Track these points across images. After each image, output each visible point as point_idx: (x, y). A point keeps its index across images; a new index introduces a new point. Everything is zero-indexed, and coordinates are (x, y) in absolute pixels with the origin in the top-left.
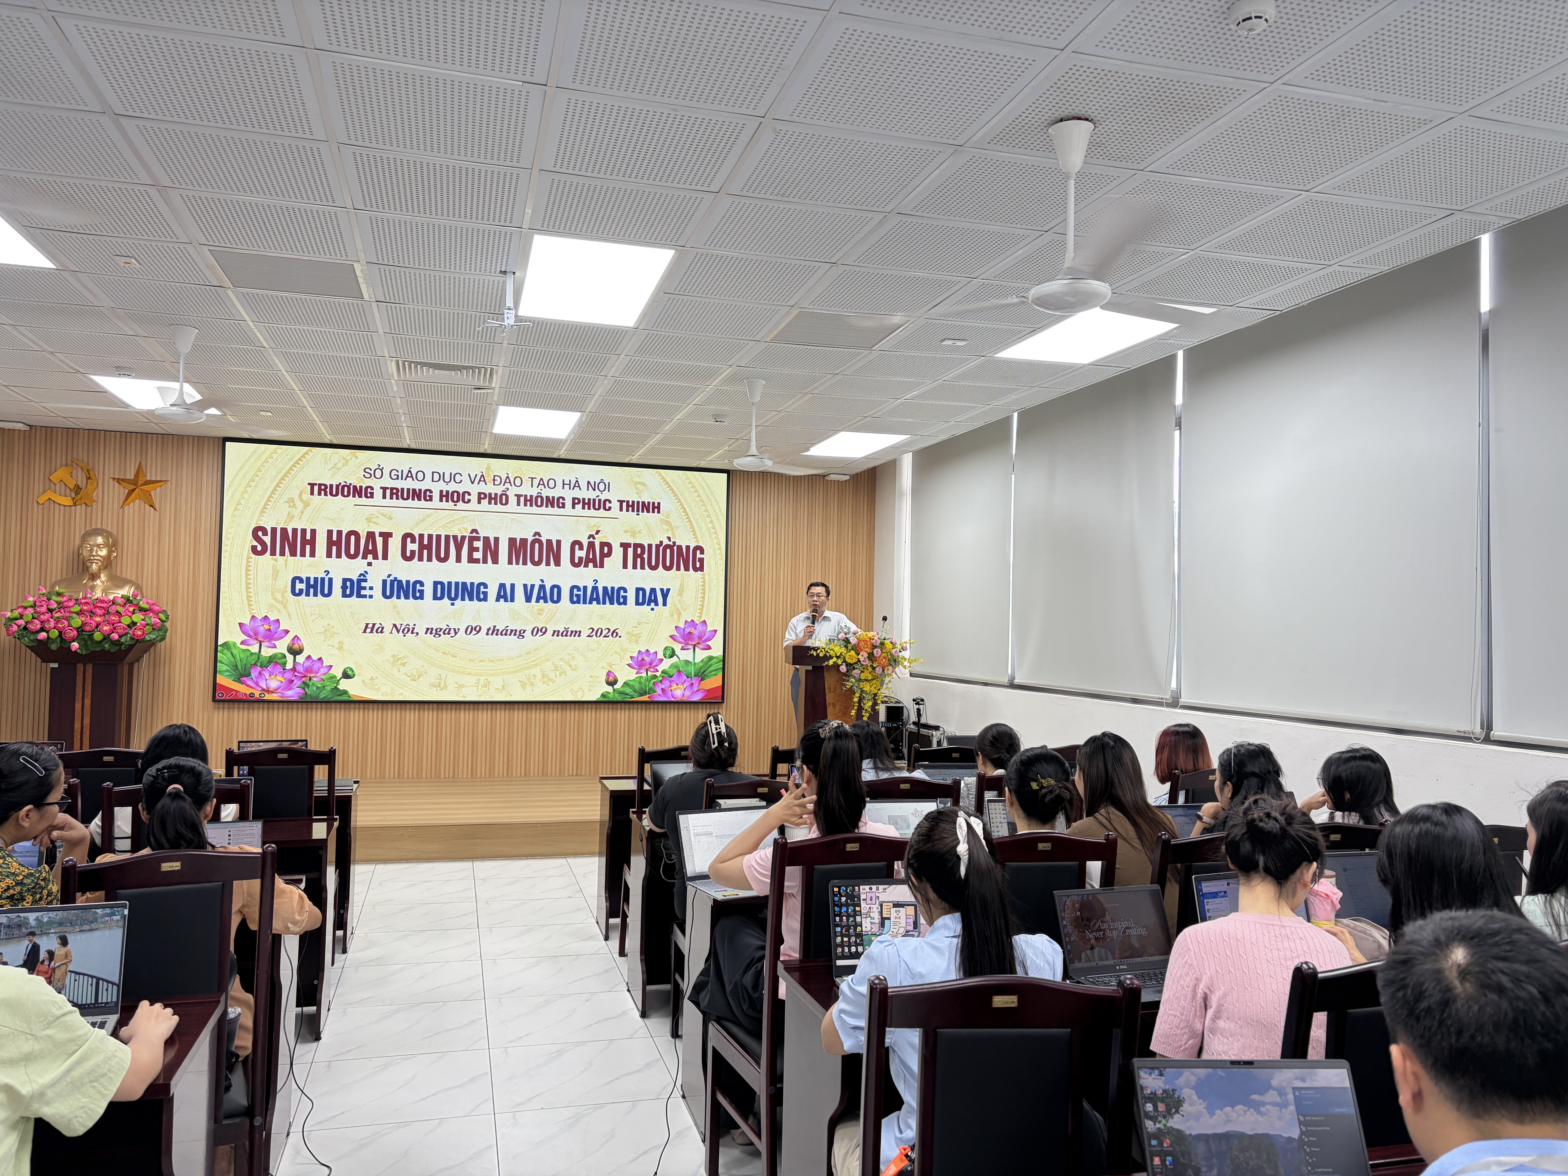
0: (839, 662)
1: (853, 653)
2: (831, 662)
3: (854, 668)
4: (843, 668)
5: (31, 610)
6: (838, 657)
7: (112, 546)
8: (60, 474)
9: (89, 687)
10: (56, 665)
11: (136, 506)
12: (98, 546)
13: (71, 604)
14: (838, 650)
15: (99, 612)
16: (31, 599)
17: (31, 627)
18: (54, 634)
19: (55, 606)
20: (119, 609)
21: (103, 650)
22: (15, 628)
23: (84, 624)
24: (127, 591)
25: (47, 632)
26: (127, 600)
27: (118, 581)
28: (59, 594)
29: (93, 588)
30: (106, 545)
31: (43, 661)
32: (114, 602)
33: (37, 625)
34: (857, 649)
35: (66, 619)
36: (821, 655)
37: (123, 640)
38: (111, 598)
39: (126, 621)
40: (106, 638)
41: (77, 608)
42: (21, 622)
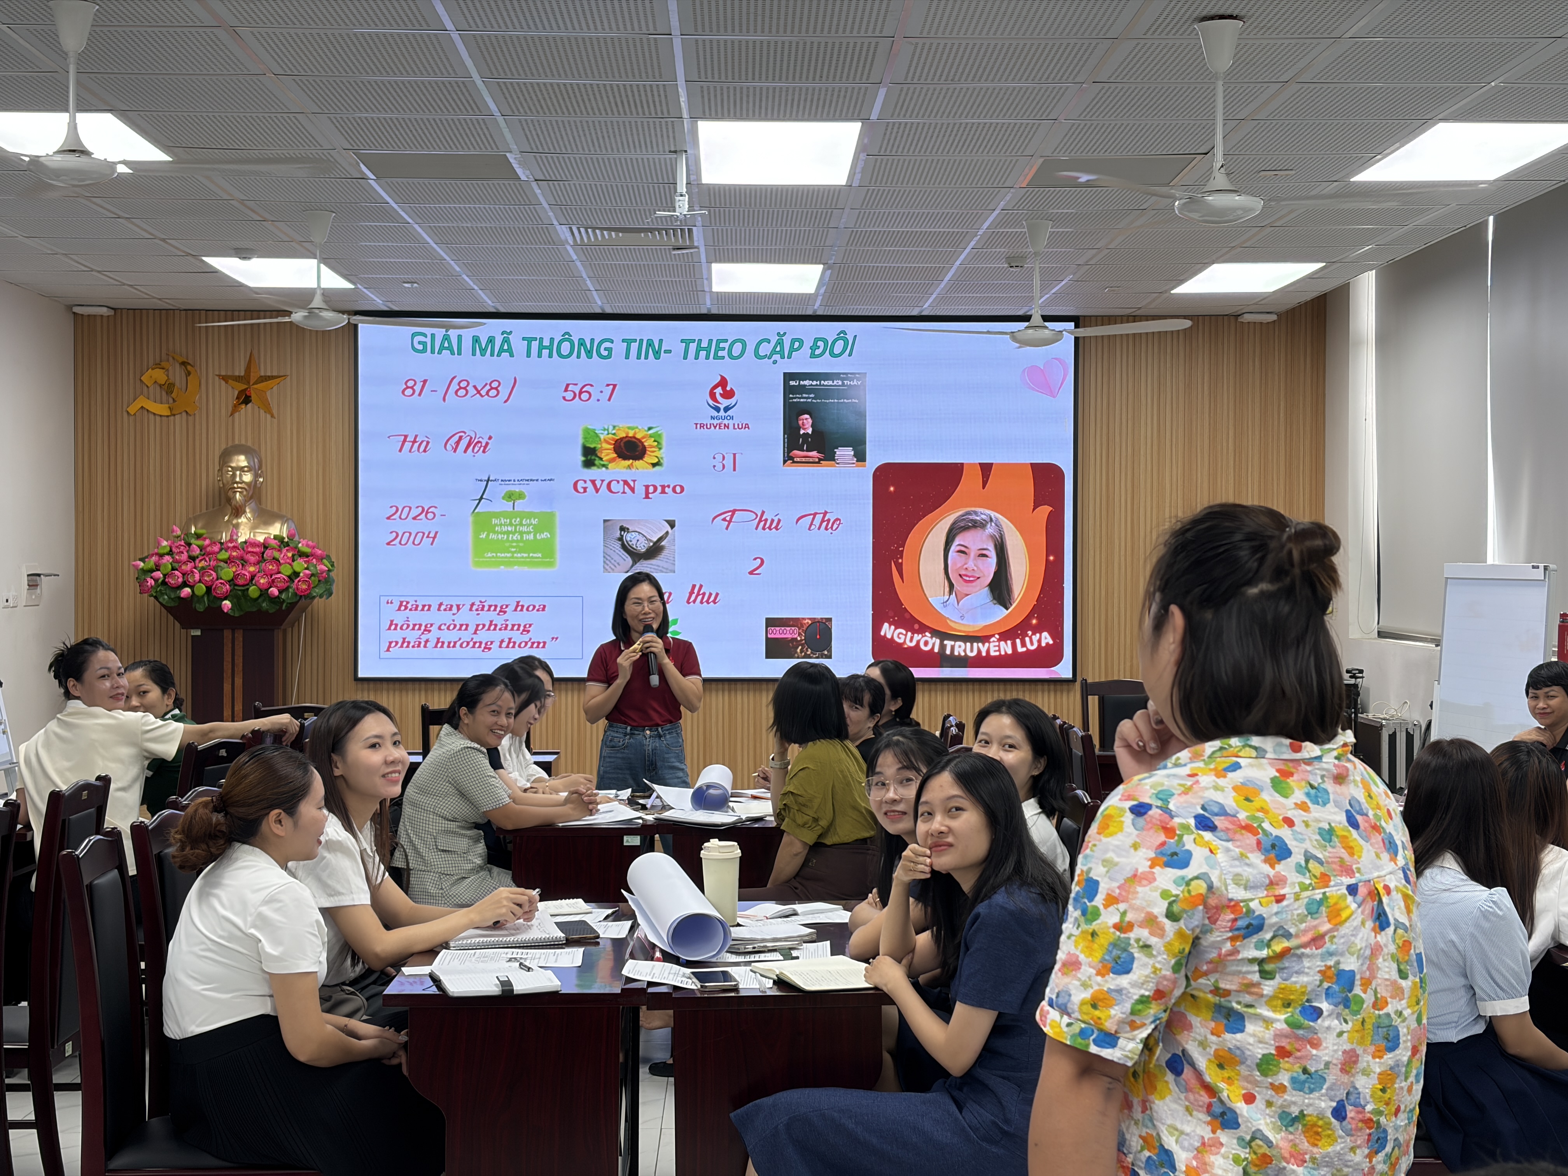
5: (168, 558)
7: (259, 468)
9: (239, 661)
10: (199, 632)
11: (249, 412)
12: (242, 469)
13: (216, 548)
15: (252, 559)
16: (166, 544)
17: (170, 581)
18: (201, 589)
19: (197, 552)
20: (276, 554)
21: (260, 611)
22: (151, 582)
23: (236, 576)
24: (278, 530)
25: (192, 587)
26: (281, 542)
27: (267, 516)
29: (237, 527)
30: (251, 467)
31: (183, 627)
32: (266, 545)
33: (178, 578)
35: (214, 569)
37: (283, 596)
38: (261, 539)
39: (285, 570)
40: (264, 592)
41: (224, 555)
42: (159, 574)
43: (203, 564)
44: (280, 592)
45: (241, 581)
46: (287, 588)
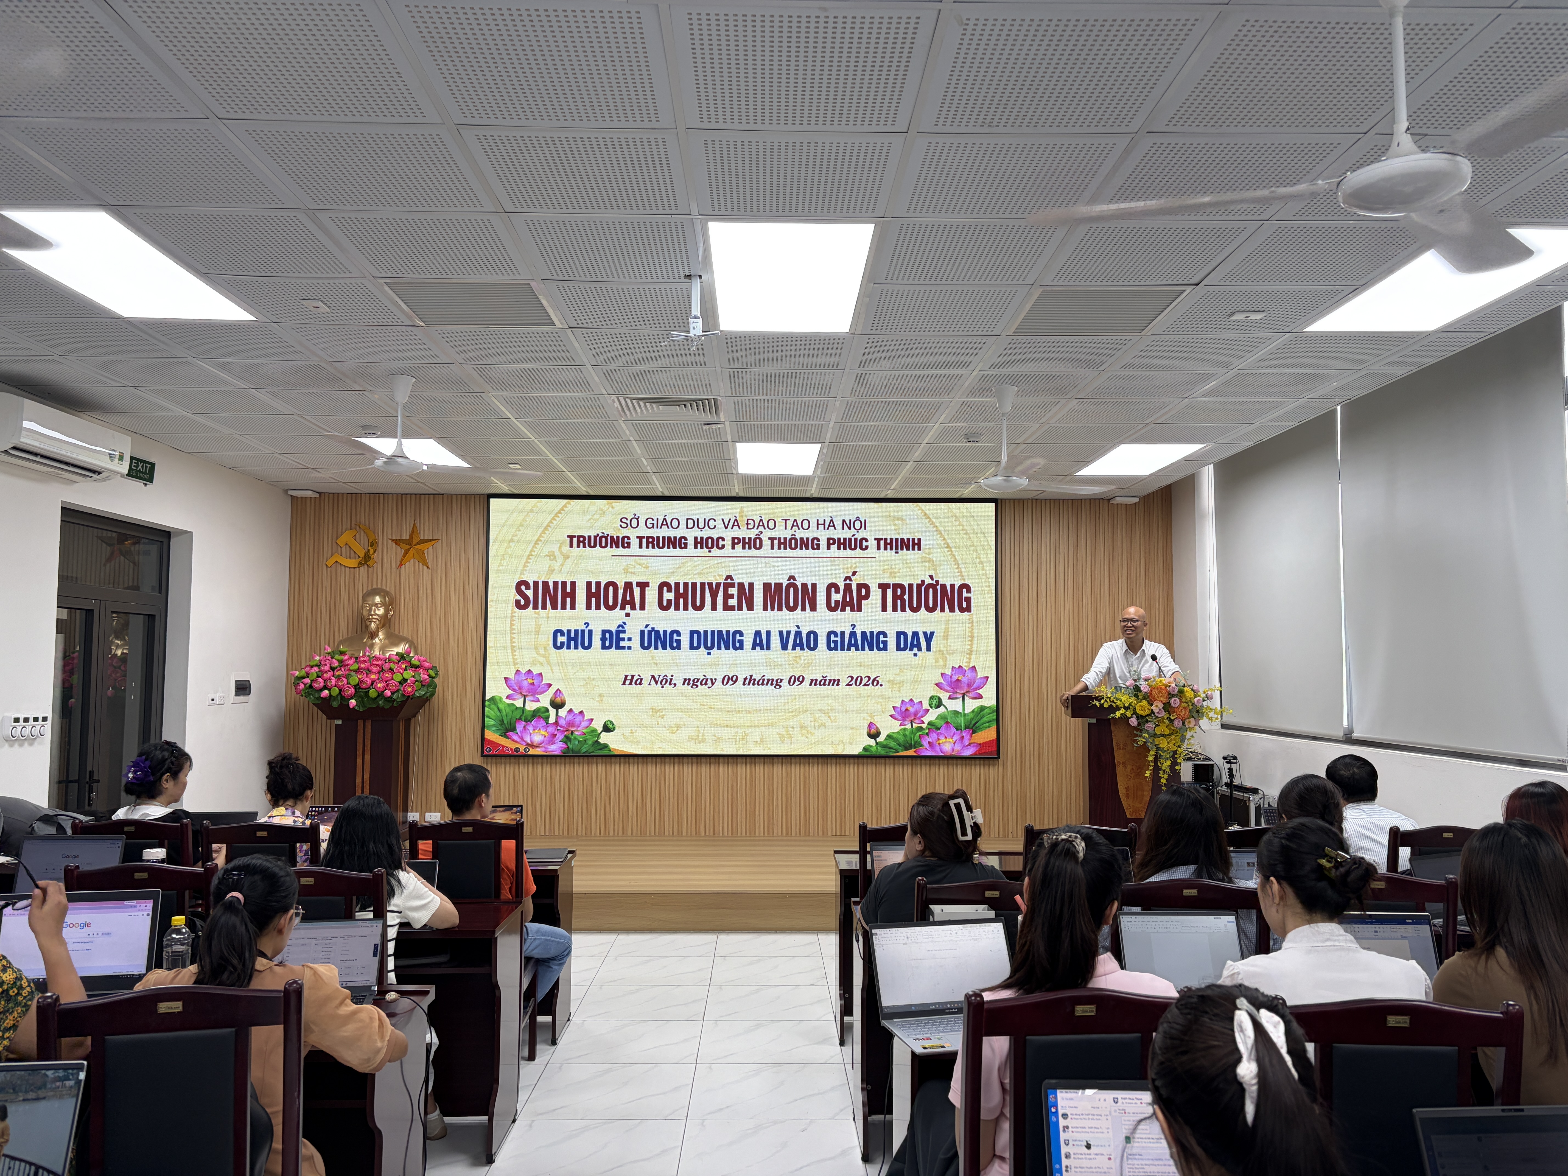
0: (1129, 714)
1: (1144, 703)
2: (1118, 714)
3: (1147, 721)
4: (1134, 721)
5: (316, 669)
6: (1126, 708)
7: (390, 604)
8: (346, 537)
9: (368, 743)
10: (339, 722)
11: (411, 565)
12: (376, 605)
13: (351, 662)
14: (1125, 699)
15: (375, 669)
16: (318, 658)
17: (316, 685)
18: (335, 691)
19: (336, 664)
20: (392, 665)
21: (378, 707)
22: (302, 686)
23: (361, 681)
24: (401, 648)
25: (329, 690)
26: (402, 657)
27: (394, 639)
28: (342, 653)
29: (372, 646)
30: (383, 604)
31: (328, 718)
32: (389, 660)
33: (320, 683)
34: (1149, 698)
35: (346, 677)
36: (1106, 705)
37: (395, 697)
38: (387, 655)
39: (398, 677)
40: (380, 694)
41: (355, 666)
42: (307, 681)
43: (340, 673)
44: (393, 693)
45: (364, 686)
46: (398, 691)
